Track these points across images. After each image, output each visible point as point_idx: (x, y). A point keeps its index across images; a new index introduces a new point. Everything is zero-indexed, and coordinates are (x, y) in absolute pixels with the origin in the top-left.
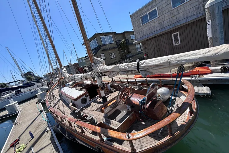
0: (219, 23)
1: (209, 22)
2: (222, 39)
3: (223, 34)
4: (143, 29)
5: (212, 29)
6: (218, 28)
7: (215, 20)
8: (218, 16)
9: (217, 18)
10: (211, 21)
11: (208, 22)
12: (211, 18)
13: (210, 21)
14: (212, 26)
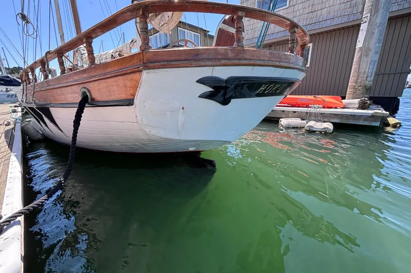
0: (380, 23)
1: (366, 17)
2: (376, 52)
3: (381, 45)
4: (256, 25)
5: (367, 31)
6: (376, 31)
7: (377, 16)
8: (383, 8)
9: (381, 11)
10: (371, 15)
11: (364, 18)
12: (371, 10)
13: (369, 15)
14: (368, 25)
